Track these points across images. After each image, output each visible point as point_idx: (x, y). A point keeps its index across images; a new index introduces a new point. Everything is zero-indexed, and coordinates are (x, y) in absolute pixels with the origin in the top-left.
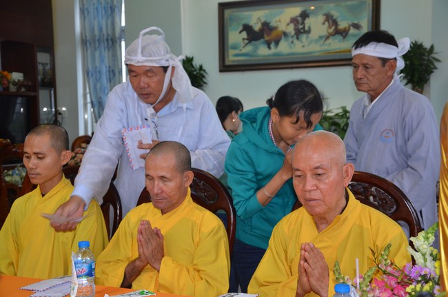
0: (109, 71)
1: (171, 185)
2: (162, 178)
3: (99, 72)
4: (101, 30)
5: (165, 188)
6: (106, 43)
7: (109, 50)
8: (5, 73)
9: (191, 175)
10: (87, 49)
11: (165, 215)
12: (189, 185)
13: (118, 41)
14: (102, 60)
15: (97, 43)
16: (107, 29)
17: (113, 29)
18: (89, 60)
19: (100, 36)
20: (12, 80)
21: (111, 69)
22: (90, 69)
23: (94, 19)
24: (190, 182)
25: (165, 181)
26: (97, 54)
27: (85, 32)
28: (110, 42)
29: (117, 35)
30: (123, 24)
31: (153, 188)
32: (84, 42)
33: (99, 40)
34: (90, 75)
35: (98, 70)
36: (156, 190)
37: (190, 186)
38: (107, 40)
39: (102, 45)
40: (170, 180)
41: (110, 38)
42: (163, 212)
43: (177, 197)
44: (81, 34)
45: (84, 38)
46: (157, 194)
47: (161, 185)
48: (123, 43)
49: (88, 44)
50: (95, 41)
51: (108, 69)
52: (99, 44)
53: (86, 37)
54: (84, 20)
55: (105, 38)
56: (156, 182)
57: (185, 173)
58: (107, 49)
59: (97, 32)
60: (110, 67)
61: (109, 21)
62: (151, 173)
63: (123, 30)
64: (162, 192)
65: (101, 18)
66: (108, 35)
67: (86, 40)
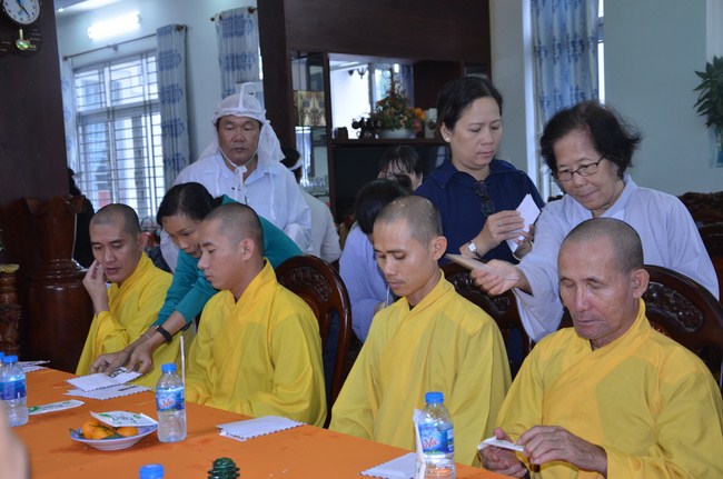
0: (576, 95)
1: (608, 294)
2: (590, 281)
3: (560, 97)
4: (563, 28)
5: (596, 300)
6: (571, 48)
7: (576, 60)
8: (418, 110)
9: (644, 276)
10: (541, 61)
11: (598, 351)
12: (641, 294)
13: (591, 44)
14: (565, 78)
15: (557, 51)
16: (574, 25)
17: (584, 24)
18: (545, 78)
19: (562, 39)
20: (427, 121)
21: (579, 92)
22: (546, 94)
23: (553, 11)
24: (644, 289)
25: (596, 288)
26: (557, 68)
27: (538, 35)
28: (579, 47)
29: (590, 34)
30: (601, 14)
31: (575, 300)
32: (536, 51)
33: (559, 45)
34: (545, 103)
35: (558, 94)
36: (580, 304)
37: (643, 297)
38: (574, 43)
39: (565, 54)
40: (603, 285)
41: (578, 39)
42: (594, 345)
43: (619, 316)
44: (533, 38)
45: (537, 44)
46: (583, 311)
47: (590, 295)
48: (601, 47)
49: (543, 53)
50: (554, 46)
51: (574, 92)
52: (560, 52)
53: (539, 43)
54: (538, 13)
55: (570, 40)
56: (580, 290)
57: (633, 274)
58: (572, 61)
59: (556, 33)
60: (577, 89)
61: (578, 12)
62: (571, 274)
63: (600, 24)
64: (592, 306)
65: (564, 9)
66: (575, 36)
67: (540, 48)
